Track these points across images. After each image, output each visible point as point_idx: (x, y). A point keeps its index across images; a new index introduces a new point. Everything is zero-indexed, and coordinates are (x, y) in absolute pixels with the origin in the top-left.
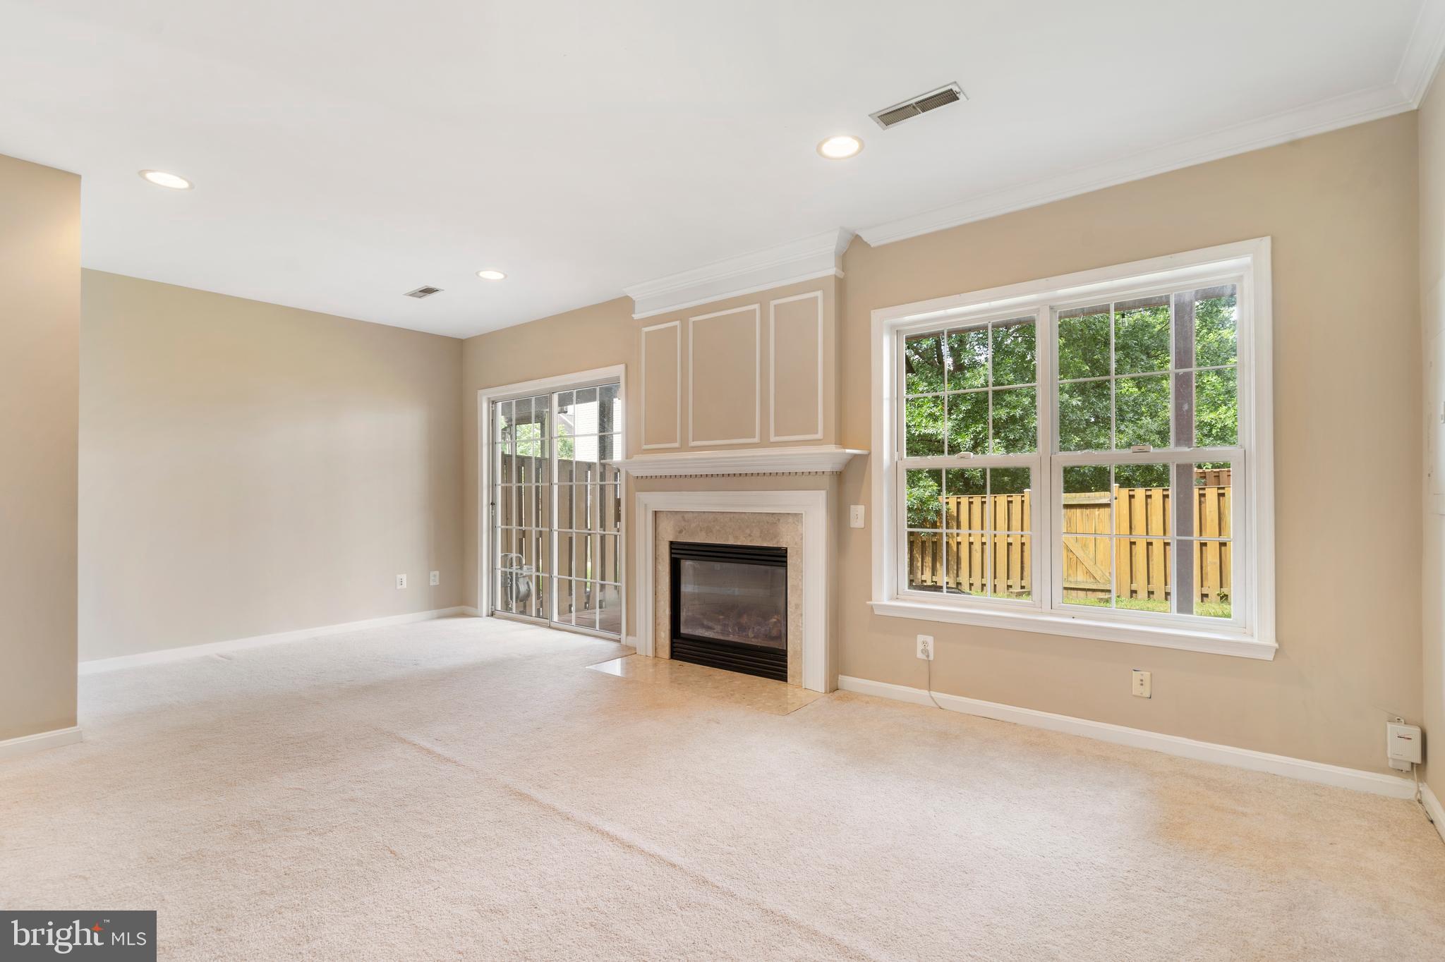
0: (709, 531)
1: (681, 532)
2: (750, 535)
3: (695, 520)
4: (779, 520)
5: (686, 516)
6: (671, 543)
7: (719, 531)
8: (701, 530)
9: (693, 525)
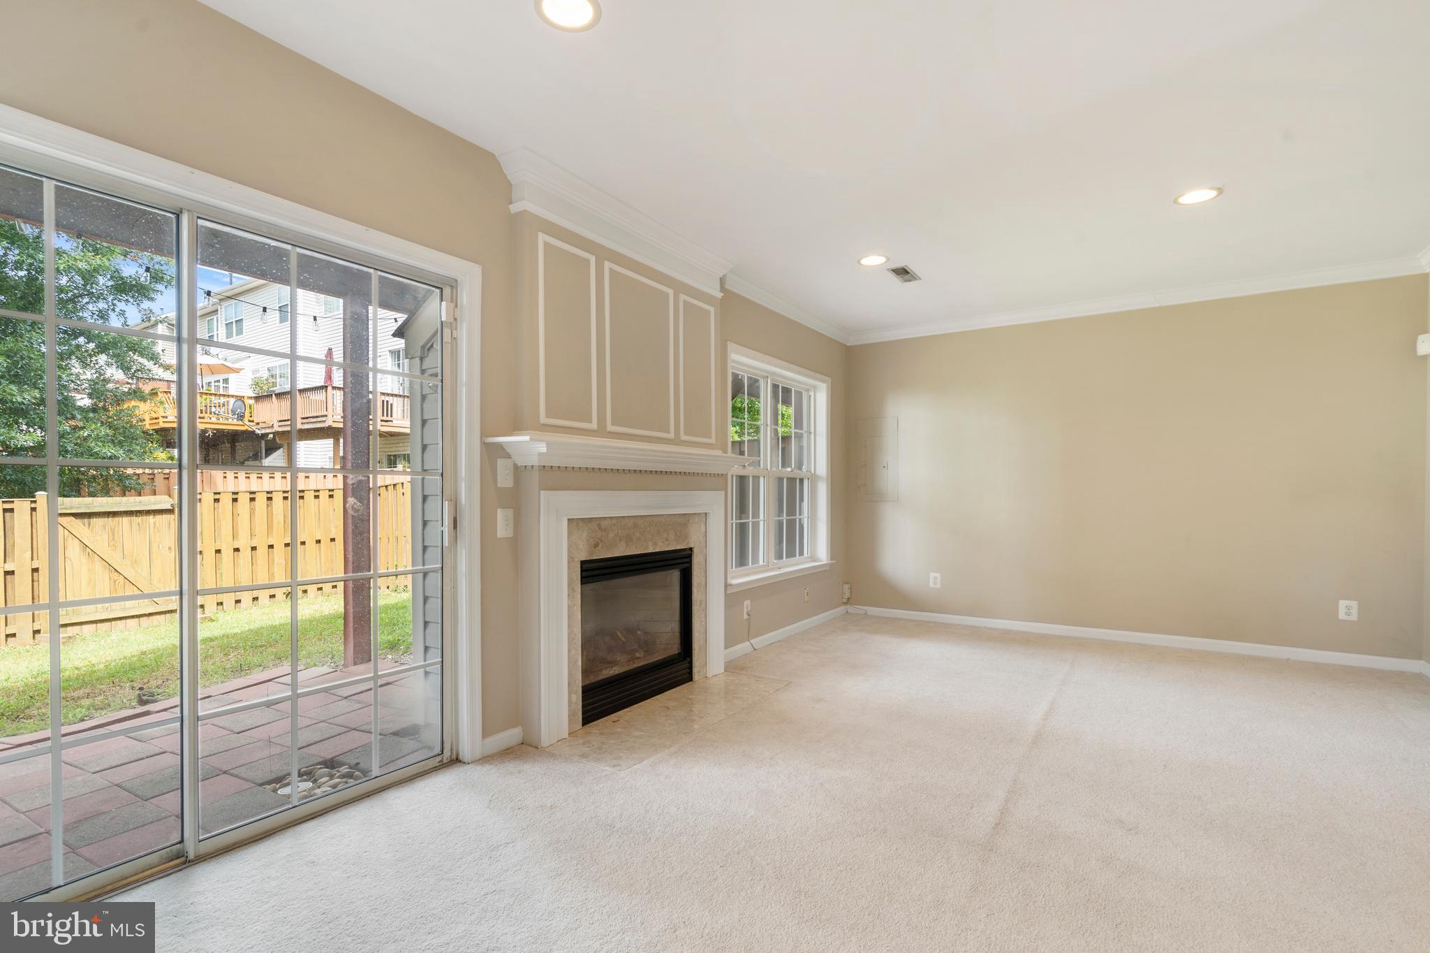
0: (629, 540)
1: (596, 546)
2: (667, 540)
3: (614, 528)
4: (688, 521)
5: (604, 524)
6: (583, 563)
7: (639, 538)
8: (620, 540)
9: (611, 535)
